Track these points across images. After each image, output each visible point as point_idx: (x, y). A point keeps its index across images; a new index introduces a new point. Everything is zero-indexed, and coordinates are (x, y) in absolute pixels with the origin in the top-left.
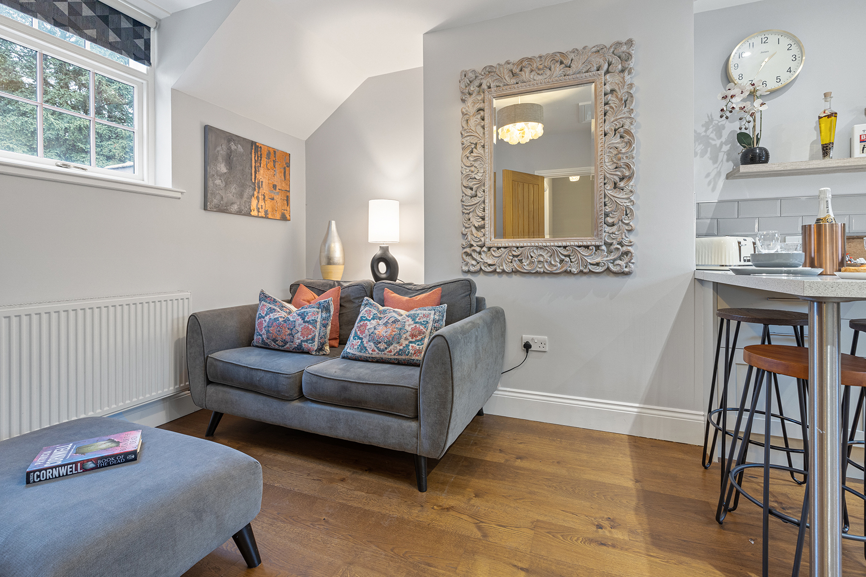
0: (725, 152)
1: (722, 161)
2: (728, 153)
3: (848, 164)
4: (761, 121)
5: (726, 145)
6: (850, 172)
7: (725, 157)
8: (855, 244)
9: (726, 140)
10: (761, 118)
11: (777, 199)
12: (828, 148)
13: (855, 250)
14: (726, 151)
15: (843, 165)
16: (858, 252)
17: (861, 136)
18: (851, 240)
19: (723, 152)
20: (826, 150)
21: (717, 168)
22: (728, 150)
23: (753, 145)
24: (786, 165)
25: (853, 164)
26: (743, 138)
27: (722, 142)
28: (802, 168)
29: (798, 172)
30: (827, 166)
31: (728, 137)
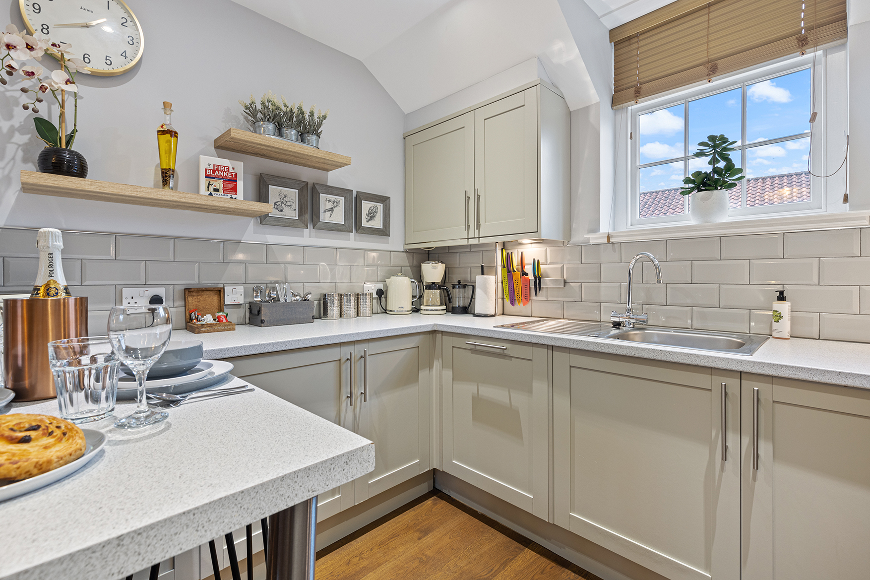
0: (20, 146)
1: (13, 158)
2: (26, 149)
3: (184, 200)
4: (76, 110)
5: (22, 134)
6: (198, 211)
7: (20, 154)
8: (204, 297)
9: (21, 126)
10: (76, 106)
11: (110, 234)
12: (168, 175)
13: (204, 305)
14: (21, 143)
15: (179, 200)
16: (207, 307)
17: (206, 169)
18: (200, 293)
19: (17, 144)
20: (166, 176)
21: (3, 168)
22: (26, 144)
23: (60, 144)
24: (103, 185)
25: (189, 201)
26: (44, 127)
27: (12, 126)
28: (127, 194)
29: (136, 201)
30: (160, 197)
31: (25, 121)
